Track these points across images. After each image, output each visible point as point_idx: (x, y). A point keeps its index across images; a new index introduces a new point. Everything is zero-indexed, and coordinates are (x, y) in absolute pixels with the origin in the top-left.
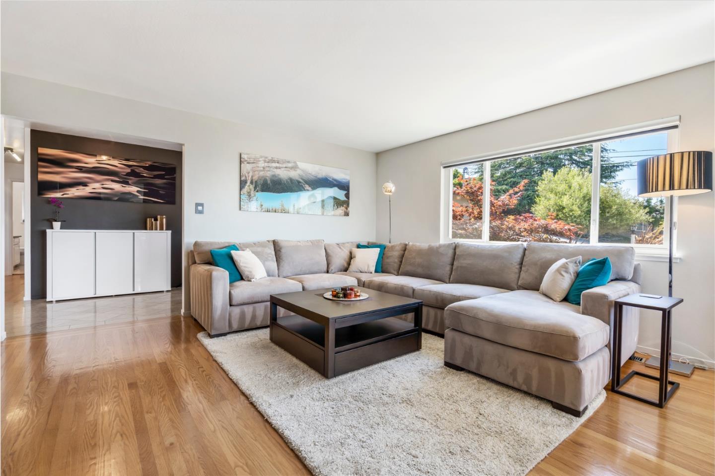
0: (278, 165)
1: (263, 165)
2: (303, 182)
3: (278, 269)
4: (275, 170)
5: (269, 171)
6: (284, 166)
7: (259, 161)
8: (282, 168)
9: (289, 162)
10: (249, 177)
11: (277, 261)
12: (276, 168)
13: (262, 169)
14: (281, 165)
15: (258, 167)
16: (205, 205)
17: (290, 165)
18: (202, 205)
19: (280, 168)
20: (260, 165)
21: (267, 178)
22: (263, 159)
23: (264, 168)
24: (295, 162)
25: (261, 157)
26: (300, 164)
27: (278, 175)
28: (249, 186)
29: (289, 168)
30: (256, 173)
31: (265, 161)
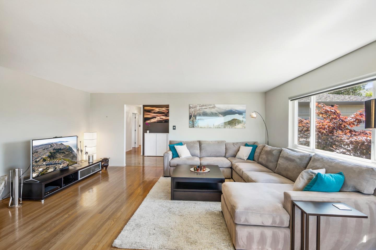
0: (205, 107)
1: (199, 108)
2: (218, 113)
3: (200, 153)
4: (205, 109)
5: (201, 110)
6: (209, 107)
7: (197, 107)
8: (208, 108)
9: (211, 105)
10: (193, 114)
11: (200, 150)
12: (205, 108)
13: (198, 110)
14: (207, 107)
15: (197, 109)
16: (176, 127)
17: (211, 106)
18: (175, 126)
19: (206, 108)
20: (197, 108)
21: (201, 113)
22: (199, 105)
23: (199, 109)
24: (214, 105)
25: (198, 105)
26: (217, 105)
27: (206, 111)
28: (193, 118)
29: (211, 108)
30: (196, 112)
31: (200, 106)
